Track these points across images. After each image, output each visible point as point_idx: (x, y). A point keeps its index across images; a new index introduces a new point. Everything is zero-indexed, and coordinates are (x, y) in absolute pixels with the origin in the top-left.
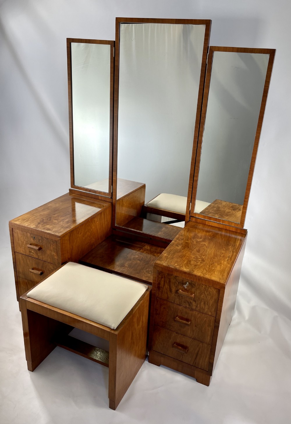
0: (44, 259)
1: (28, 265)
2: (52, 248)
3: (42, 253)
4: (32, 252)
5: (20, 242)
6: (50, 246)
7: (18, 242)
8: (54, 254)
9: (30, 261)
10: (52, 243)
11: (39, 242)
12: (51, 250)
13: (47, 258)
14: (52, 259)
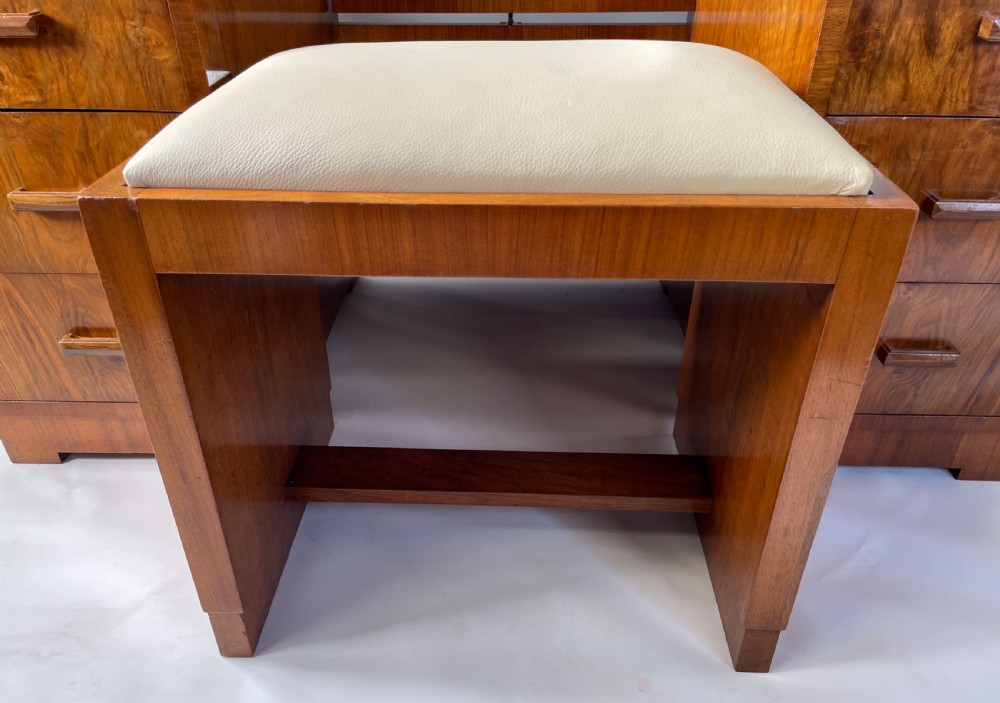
0: (83, 101)
8: (147, 31)
12: (120, 13)
13: (104, 86)
14: (137, 77)
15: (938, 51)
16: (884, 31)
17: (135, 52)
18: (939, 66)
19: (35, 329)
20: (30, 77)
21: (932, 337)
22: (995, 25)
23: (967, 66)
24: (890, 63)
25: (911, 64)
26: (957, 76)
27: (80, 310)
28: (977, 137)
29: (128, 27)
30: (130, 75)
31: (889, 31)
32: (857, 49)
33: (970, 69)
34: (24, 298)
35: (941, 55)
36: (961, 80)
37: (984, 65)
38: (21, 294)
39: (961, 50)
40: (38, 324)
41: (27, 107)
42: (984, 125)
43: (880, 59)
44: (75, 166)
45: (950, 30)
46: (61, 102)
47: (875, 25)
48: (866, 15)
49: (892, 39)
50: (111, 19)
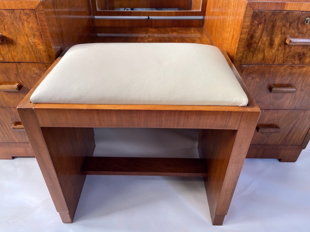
0: (16, 60)
2: (27, 29)
6: (23, 24)
8: (35, 41)
10: (24, 17)
12: (27, 35)
13: (22, 55)
14: (33, 53)
15: (273, 47)
16: (257, 41)
17: (32, 46)
18: (274, 51)
21: (272, 124)
22: (290, 41)
23: (282, 51)
24: (259, 50)
25: (265, 50)
26: (279, 53)
27: (17, 117)
28: (285, 70)
29: (29, 39)
30: (30, 53)
31: (259, 41)
32: (249, 46)
33: (283, 52)
35: (274, 48)
36: (280, 55)
37: (287, 50)
39: (280, 46)
42: (287, 67)
43: (256, 49)
44: (14, 78)
45: (277, 41)
46: (9, 60)
47: (254, 40)
48: (252, 37)
49: (260, 44)
50: (24, 37)
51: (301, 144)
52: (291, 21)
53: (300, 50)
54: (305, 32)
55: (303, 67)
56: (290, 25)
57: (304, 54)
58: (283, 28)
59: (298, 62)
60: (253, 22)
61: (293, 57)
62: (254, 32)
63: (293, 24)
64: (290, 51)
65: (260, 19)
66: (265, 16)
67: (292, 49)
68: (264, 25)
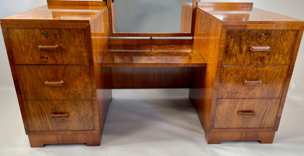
0: (65, 63)
1: (40, 79)
2: (77, 43)
3: (62, 54)
4: (45, 56)
5: (23, 47)
6: (75, 39)
7: (19, 48)
8: (82, 49)
9: (42, 72)
10: (77, 34)
11: (55, 39)
12: (76, 46)
13: (70, 60)
14: (78, 58)
15: (242, 53)
16: (231, 49)
17: (78, 53)
18: (243, 55)
19: (44, 113)
20: (54, 58)
21: (249, 110)
22: (253, 48)
23: (248, 56)
24: (233, 55)
25: (237, 55)
26: (247, 57)
27: (56, 108)
28: (253, 69)
29: (77, 49)
30: (76, 58)
31: (232, 49)
32: (226, 53)
33: (249, 56)
34: (43, 106)
35: (243, 53)
37: (252, 55)
38: (42, 105)
39: (247, 52)
40: (45, 112)
41: (52, 64)
42: (254, 66)
43: (231, 54)
44: (61, 76)
45: (244, 48)
46: (60, 63)
47: (229, 48)
48: (227, 47)
49: (233, 51)
50: (74, 47)
51: (273, 127)
52: (252, 36)
53: (260, 55)
54: (262, 43)
55: (264, 67)
56: (251, 39)
57: (263, 57)
58: (247, 40)
59: (261, 63)
60: (227, 37)
61: (257, 60)
62: (229, 43)
63: (253, 38)
64: (254, 56)
65: (231, 35)
66: (234, 33)
67: (255, 54)
68: (235, 39)
